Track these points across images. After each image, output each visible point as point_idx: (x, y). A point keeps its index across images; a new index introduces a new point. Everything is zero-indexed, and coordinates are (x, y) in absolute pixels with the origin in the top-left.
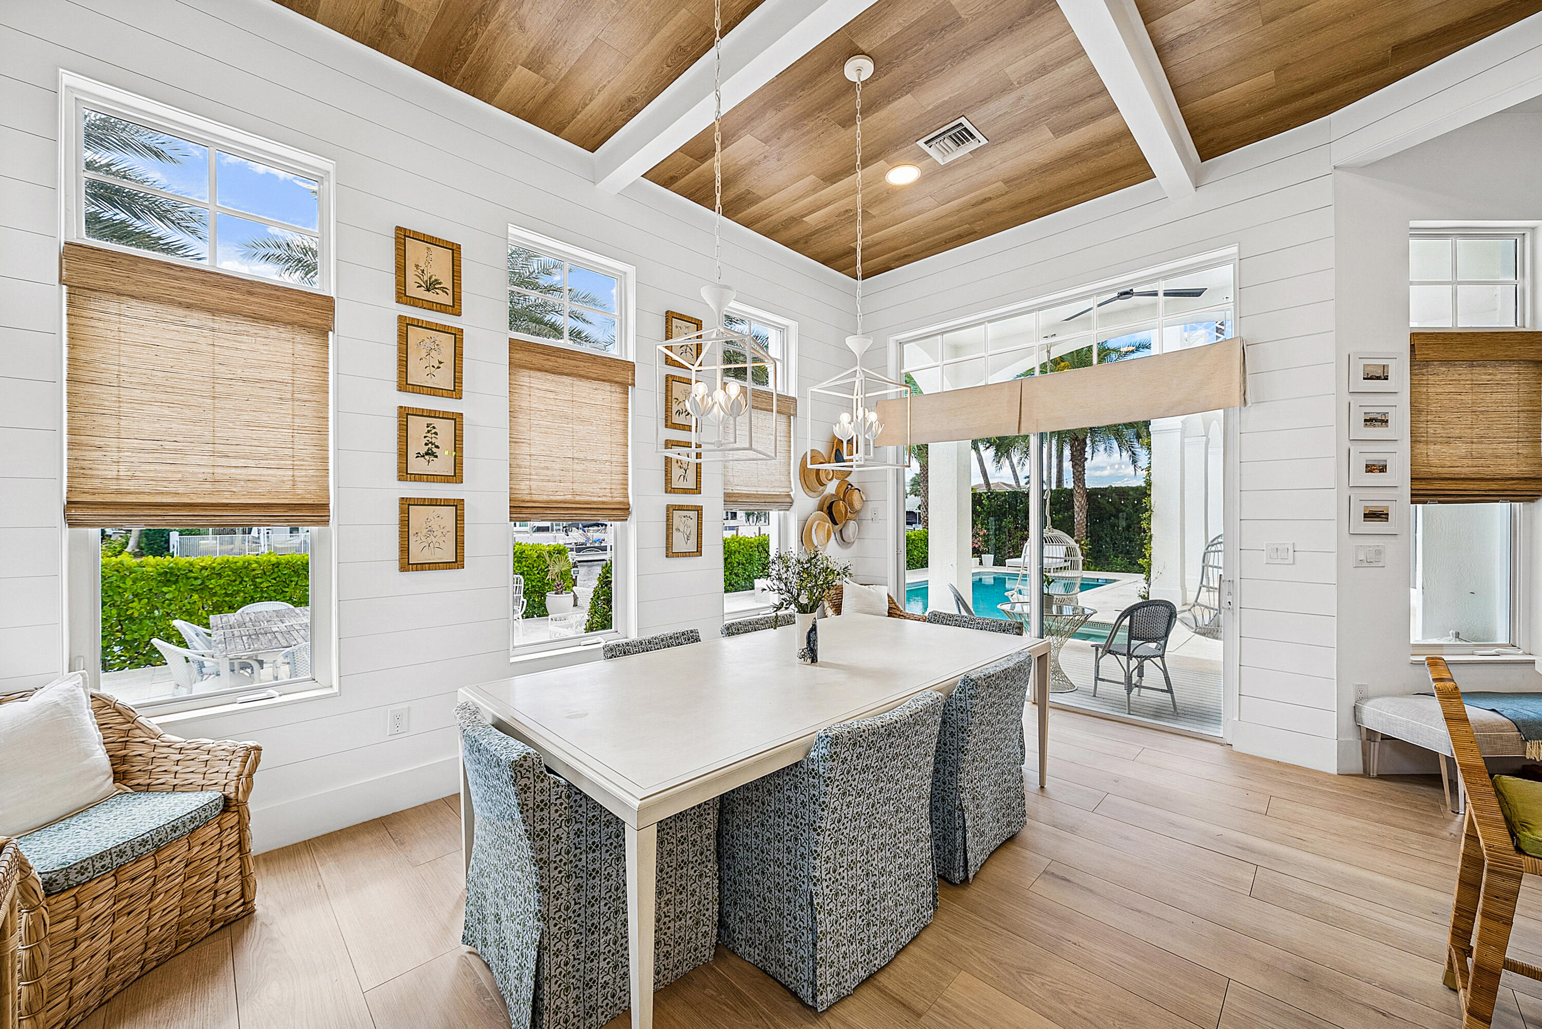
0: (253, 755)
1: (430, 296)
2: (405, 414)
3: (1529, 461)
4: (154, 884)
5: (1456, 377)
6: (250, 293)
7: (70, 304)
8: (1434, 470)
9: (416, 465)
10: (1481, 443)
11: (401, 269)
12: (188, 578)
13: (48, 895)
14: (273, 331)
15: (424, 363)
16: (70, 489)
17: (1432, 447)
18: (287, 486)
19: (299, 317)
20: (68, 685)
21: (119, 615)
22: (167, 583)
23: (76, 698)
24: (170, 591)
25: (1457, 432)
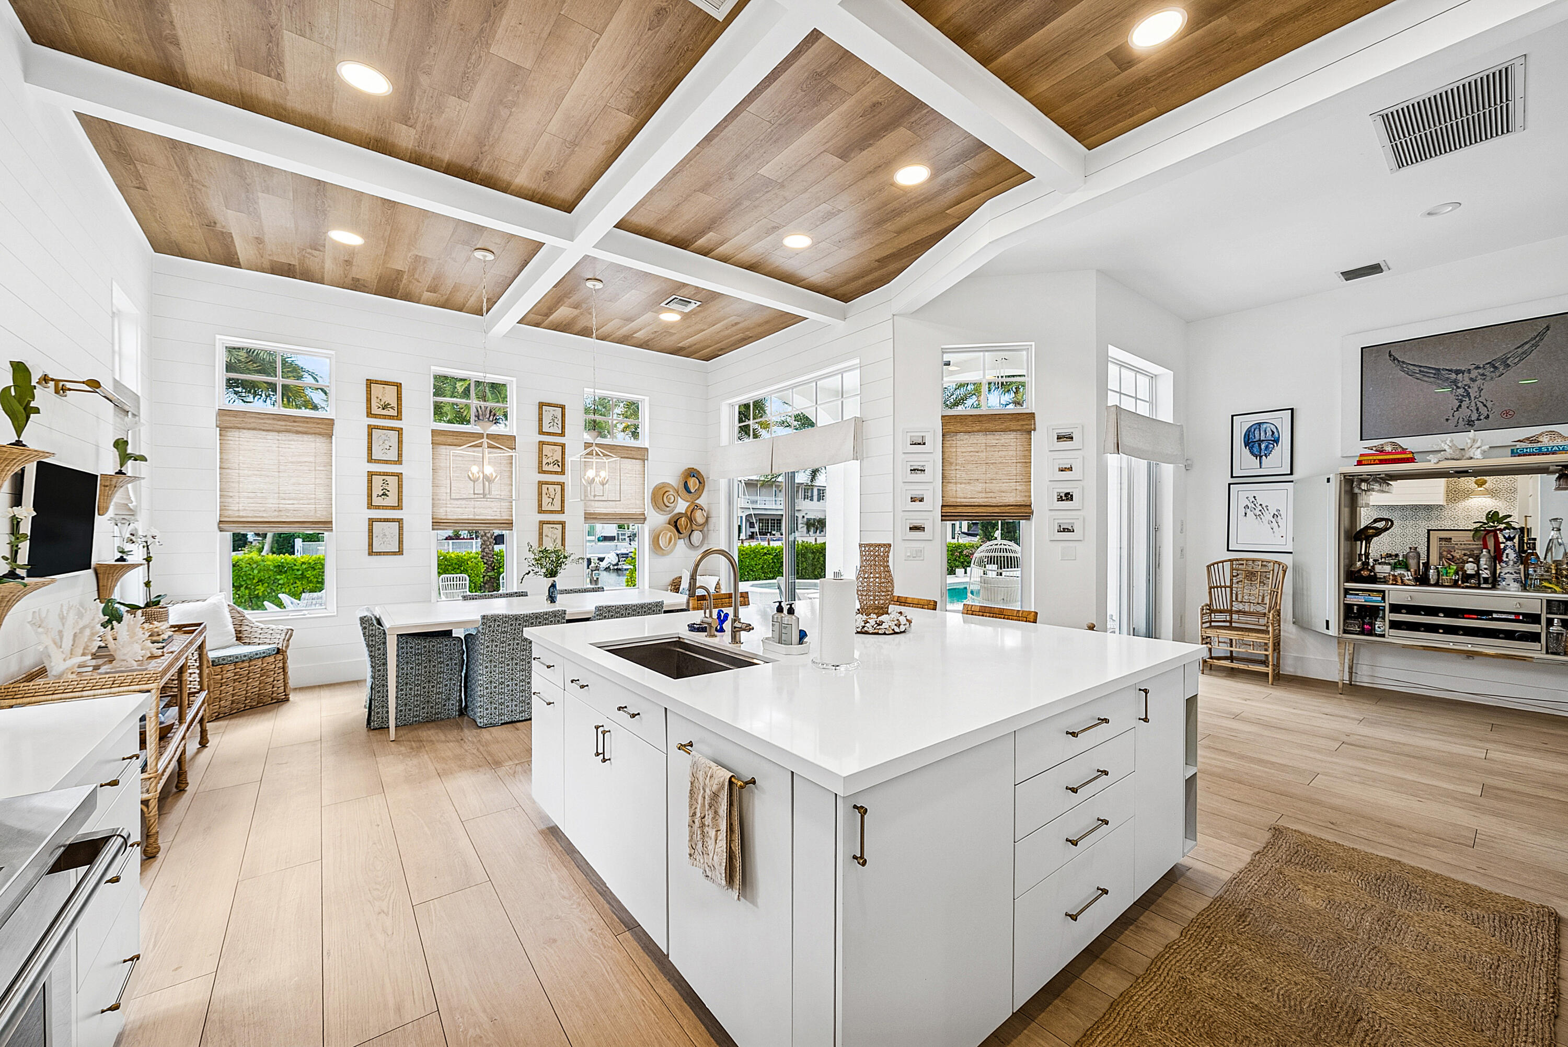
0: (290, 633)
1: (385, 412)
2: (371, 475)
3: (1023, 494)
4: (249, 673)
5: (975, 441)
6: (294, 422)
7: (220, 435)
8: (959, 500)
9: (377, 501)
10: (991, 483)
11: (369, 400)
12: (293, 570)
13: (213, 665)
14: (306, 437)
15: (381, 447)
16: (220, 516)
17: (959, 486)
18: (312, 513)
19: (318, 430)
20: (219, 597)
21: (250, 593)
22: (280, 573)
23: (223, 603)
24: (282, 579)
25: (976, 477)
